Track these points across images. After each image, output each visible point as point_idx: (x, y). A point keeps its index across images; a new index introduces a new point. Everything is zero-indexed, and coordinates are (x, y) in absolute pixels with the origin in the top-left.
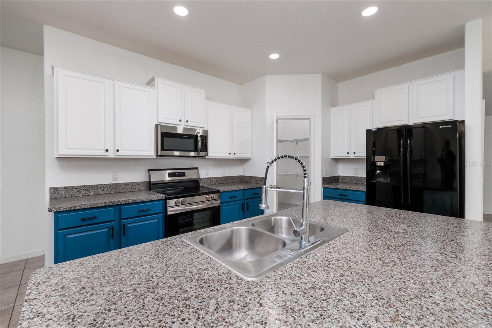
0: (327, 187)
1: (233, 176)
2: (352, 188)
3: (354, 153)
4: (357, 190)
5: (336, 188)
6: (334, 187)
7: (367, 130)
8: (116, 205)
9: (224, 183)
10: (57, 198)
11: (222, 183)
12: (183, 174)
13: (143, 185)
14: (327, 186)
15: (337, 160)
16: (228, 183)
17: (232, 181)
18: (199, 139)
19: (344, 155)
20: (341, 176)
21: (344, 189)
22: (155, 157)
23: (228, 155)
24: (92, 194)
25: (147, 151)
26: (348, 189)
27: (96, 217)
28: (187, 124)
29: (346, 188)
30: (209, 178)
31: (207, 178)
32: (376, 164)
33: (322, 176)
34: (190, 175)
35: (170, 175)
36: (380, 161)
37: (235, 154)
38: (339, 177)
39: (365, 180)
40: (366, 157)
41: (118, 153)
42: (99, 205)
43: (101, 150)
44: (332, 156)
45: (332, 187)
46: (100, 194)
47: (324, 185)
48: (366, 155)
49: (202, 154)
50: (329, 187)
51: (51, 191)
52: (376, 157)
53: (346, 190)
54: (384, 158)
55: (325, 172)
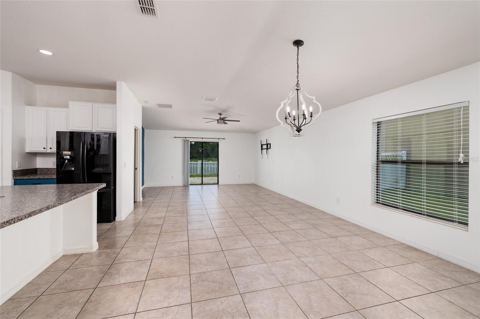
0: (18, 178)
2: (45, 177)
3: (51, 148)
4: (50, 178)
5: (29, 178)
6: (27, 178)
7: (57, 132)
15: (35, 154)
19: (41, 150)
20: (39, 169)
26: (41, 178)
29: (40, 178)
32: (64, 157)
33: (12, 168)
36: (67, 154)
38: (37, 169)
39: (55, 170)
40: (56, 152)
44: (27, 151)
45: (25, 178)
47: (15, 177)
50: (21, 178)
52: (64, 152)
53: (39, 179)
54: (69, 153)
55: (18, 165)
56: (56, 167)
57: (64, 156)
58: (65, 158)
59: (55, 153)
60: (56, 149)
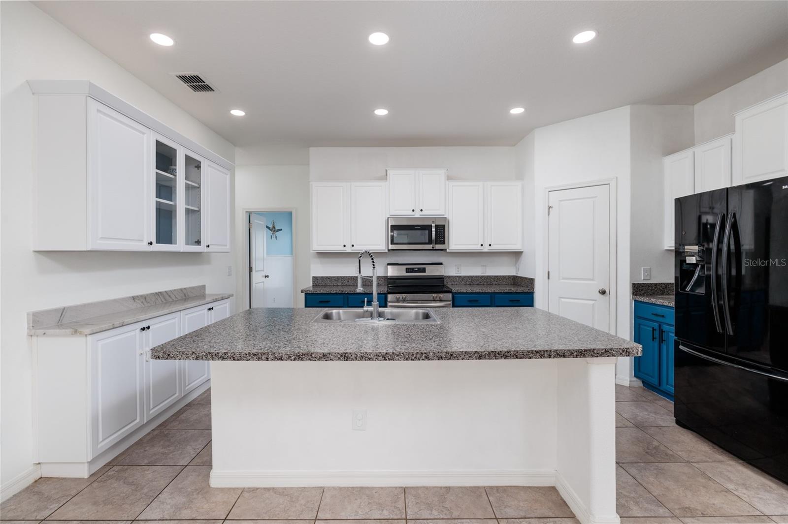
0: (638, 300)
1: (500, 276)
2: (671, 304)
5: (650, 301)
6: (647, 301)
7: (675, 199)
8: (345, 293)
9: (483, 284)
10: (317, 285)
11: (482, 283)
12: (424, 270)
13: (382, 279)
14: (639, 298)
16: (490, 284)
17: (497, 283)
18: (433, 229)
21: (661, 304)
22: (387, 251)
23: (479, 247)
24: (340, 284)
25: (379, 245)
26: (666, 304)
27: (329, 301)
28: (421, 213)
29: (664, 304)
30: (460, 276)
31: (458, 276)
32: (685, 261)
33: (631, 280)
34: (431, 271)
35: (408, 270)
36: (691, 252)
37: (490, 245)
40: (674, 248)
41: (353, 248)
42: (332, 292)
43: (340, 245)
46: (346, 285)
48: (674, 246)
49: (438, 247)
50: (641, 300)
51: (313, 279)
52: (686, 247)
53: (663, 306)
54: (695, 248)
55: (644, 274)
56: (674, 282)
57: (687, 257)
58: (687, 262)
59: (673, 250)
60: (674, 242)
